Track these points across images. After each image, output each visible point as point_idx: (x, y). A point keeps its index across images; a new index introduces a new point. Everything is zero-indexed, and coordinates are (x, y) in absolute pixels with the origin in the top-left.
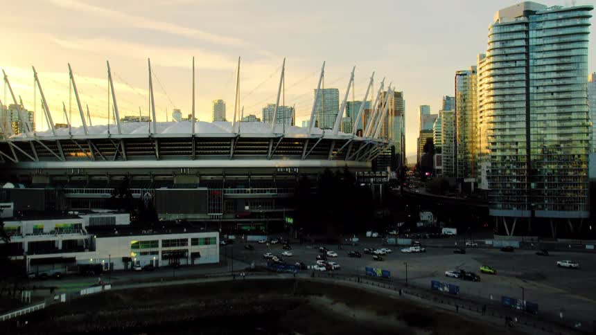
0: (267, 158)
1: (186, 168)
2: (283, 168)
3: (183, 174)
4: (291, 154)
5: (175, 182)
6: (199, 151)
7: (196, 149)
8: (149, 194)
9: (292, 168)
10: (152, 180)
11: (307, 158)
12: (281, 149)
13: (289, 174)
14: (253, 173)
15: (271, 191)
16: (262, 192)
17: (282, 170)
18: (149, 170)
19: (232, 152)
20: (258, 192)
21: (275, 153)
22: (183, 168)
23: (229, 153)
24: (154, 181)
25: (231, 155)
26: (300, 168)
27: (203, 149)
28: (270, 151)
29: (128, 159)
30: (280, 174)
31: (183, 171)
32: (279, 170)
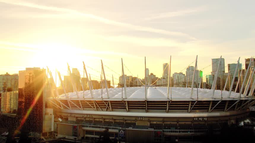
0: (188, 112)
1: (142, 117)
2: (197, 118)
3: (141, 120)
4: (202, 109)
5: (137, 125)
6: (149, 108)
7: (148, 106)
8: (122, 131)
9: (203, 118)
10: (125, 122)
11: (212, 111)
12: (196, 107)
13: (201, 121)
14: (180, 121)
15: (191, 132)
16: (185, 132)
17: (197, 119)
18: (123, 117)
19: (167, 108)
20: (183, 132)
21: (193, 109)
22: (141, 117)
23: (166, 109)
24: (126, 123)
25: (167, 110)
26: (207, 117)
27: (151, 107)
28: (190, 108)
29: (112, 111)
30: (196, 121)
31: (141, 118)
32: (195, 119)
